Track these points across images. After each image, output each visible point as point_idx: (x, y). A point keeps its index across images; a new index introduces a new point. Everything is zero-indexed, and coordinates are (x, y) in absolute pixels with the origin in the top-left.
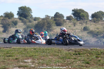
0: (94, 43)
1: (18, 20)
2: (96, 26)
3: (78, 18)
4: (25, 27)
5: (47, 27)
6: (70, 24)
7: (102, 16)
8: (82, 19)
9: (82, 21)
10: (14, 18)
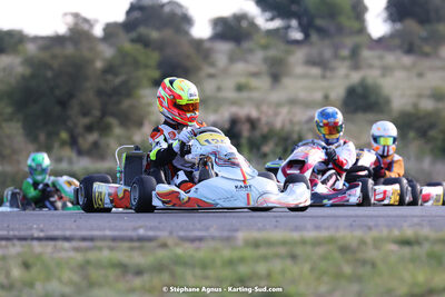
2: (420, 75)
3: (294, 23)
6: (240, 67)
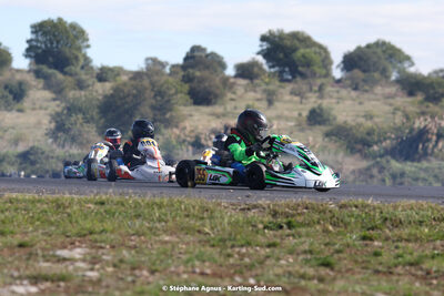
0: (351, 178)
1: (30, 79)
2: (360, 103)
3: (287, 69)
4: (59, 110)
5: (153, 108)
6: (251, 95)
7: (385, 63)
8: (303, 75)
9: (300, 84)
10: (11, 69)
